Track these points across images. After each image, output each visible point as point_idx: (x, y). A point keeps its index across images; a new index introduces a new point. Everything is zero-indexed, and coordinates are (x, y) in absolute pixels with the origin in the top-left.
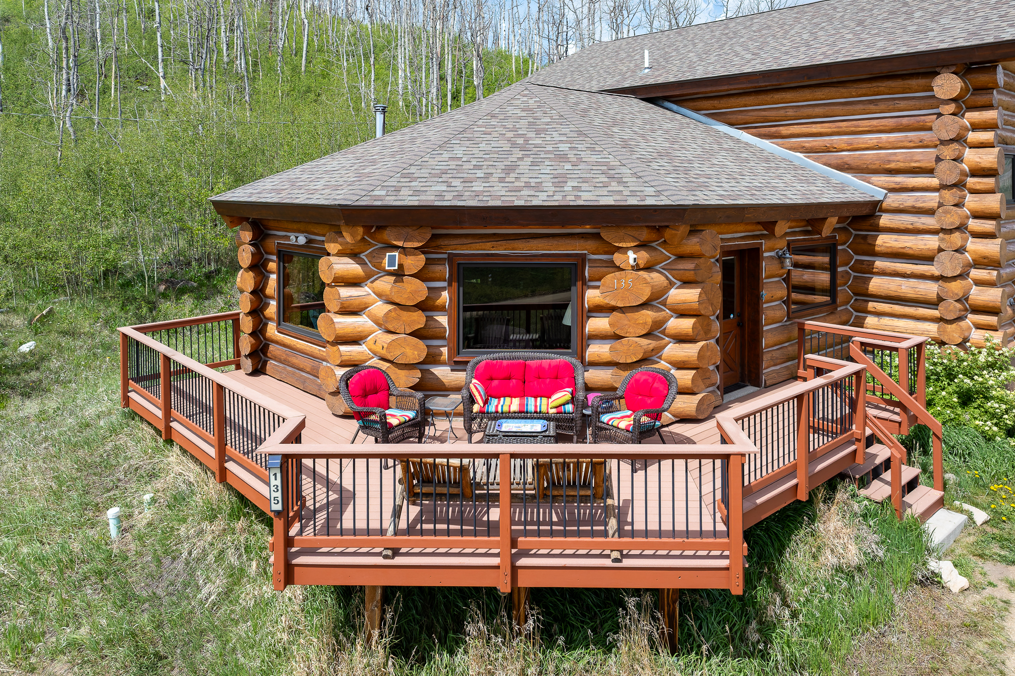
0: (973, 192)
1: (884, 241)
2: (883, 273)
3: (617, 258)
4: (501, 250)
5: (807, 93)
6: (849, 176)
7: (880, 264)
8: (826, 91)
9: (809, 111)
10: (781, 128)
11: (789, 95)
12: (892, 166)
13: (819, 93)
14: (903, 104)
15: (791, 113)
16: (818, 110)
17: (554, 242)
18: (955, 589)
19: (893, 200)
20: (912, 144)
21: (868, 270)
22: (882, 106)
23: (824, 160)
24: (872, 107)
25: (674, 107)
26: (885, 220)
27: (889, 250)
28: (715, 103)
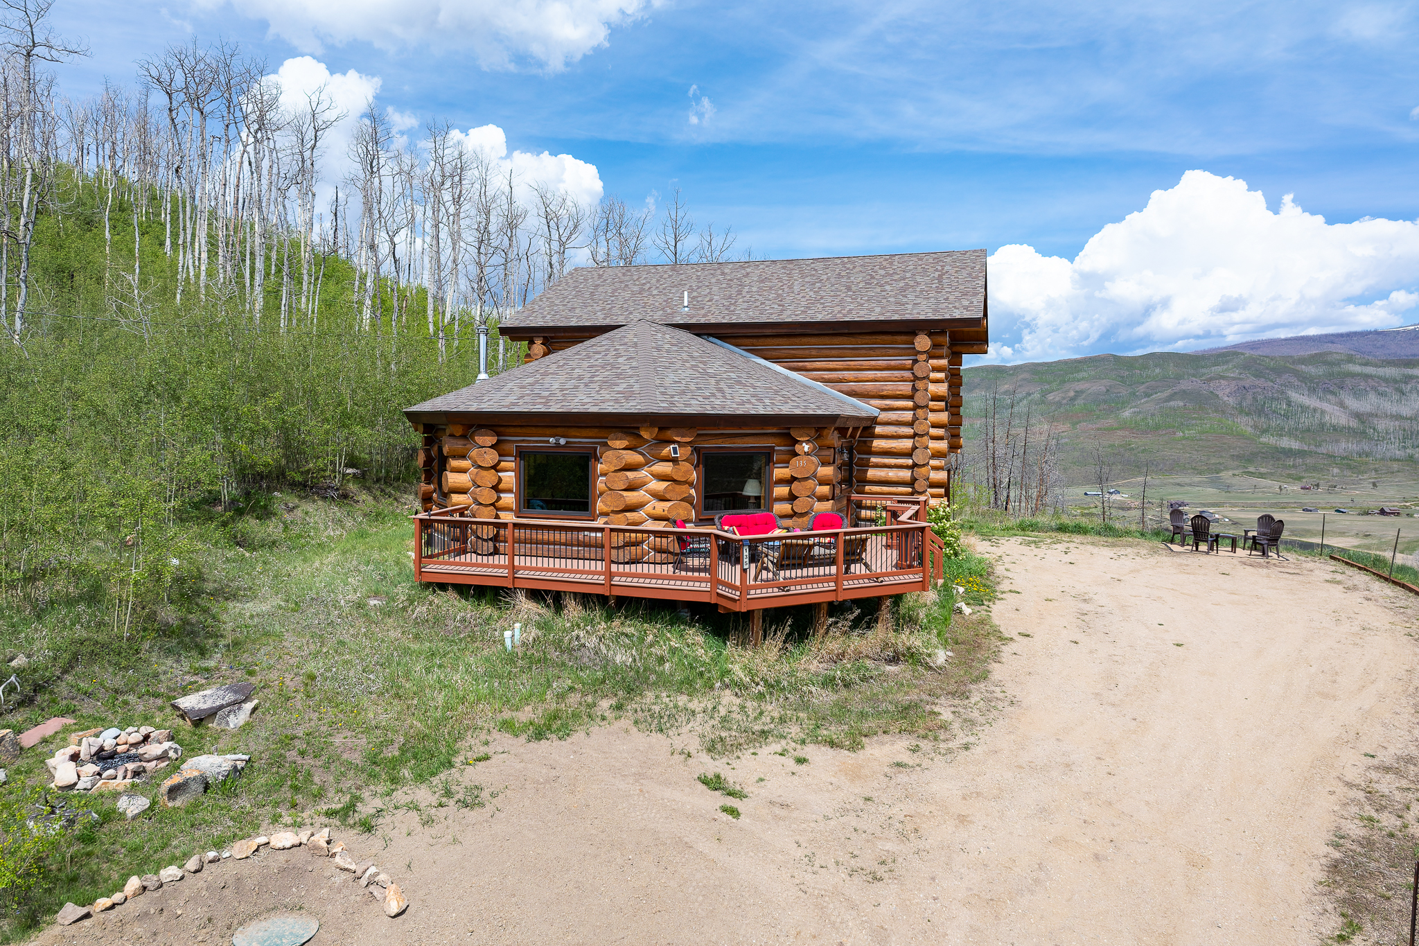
0: (932, 411)
1: (878, 444)
2: (877, 466)
3: (797, 448)
4: (727, 444)
5: (826, 340)
6: (855, 399)
7: (874, 460)
8: (841, 339)
9: (827, 352)
10: (806, 363)
11: (813, 340)
12: (885, 393)
13: (836, 340)
14: (891, 351)
15: (814, 353)
16: (834, 352)
17: (758, 439)
18: (967, 614)
19: (884, 416)
20: (897, 379)
21: (866, 465)
22: (878, 352)
23: (838, 388)
24: (871, 352)
25: (719, 342)
26: (879, 430)
27: (881, 450)
28: (754, 341)
